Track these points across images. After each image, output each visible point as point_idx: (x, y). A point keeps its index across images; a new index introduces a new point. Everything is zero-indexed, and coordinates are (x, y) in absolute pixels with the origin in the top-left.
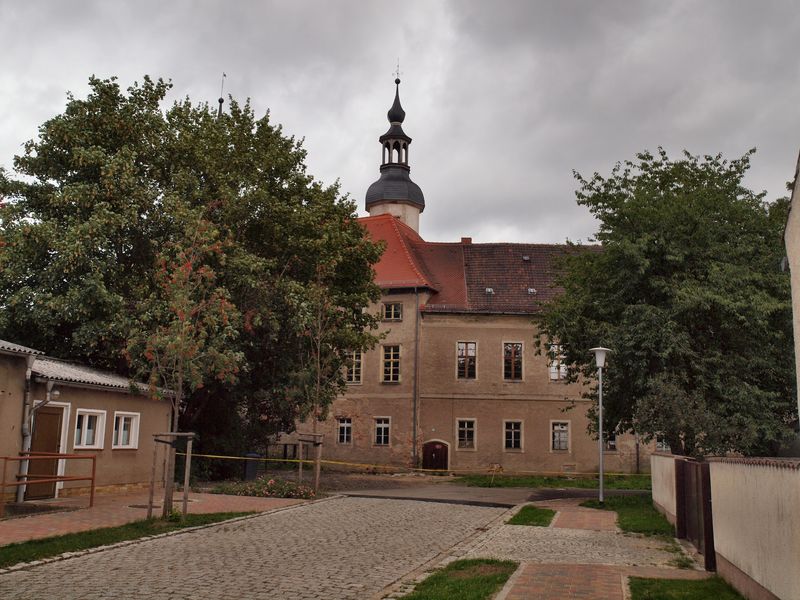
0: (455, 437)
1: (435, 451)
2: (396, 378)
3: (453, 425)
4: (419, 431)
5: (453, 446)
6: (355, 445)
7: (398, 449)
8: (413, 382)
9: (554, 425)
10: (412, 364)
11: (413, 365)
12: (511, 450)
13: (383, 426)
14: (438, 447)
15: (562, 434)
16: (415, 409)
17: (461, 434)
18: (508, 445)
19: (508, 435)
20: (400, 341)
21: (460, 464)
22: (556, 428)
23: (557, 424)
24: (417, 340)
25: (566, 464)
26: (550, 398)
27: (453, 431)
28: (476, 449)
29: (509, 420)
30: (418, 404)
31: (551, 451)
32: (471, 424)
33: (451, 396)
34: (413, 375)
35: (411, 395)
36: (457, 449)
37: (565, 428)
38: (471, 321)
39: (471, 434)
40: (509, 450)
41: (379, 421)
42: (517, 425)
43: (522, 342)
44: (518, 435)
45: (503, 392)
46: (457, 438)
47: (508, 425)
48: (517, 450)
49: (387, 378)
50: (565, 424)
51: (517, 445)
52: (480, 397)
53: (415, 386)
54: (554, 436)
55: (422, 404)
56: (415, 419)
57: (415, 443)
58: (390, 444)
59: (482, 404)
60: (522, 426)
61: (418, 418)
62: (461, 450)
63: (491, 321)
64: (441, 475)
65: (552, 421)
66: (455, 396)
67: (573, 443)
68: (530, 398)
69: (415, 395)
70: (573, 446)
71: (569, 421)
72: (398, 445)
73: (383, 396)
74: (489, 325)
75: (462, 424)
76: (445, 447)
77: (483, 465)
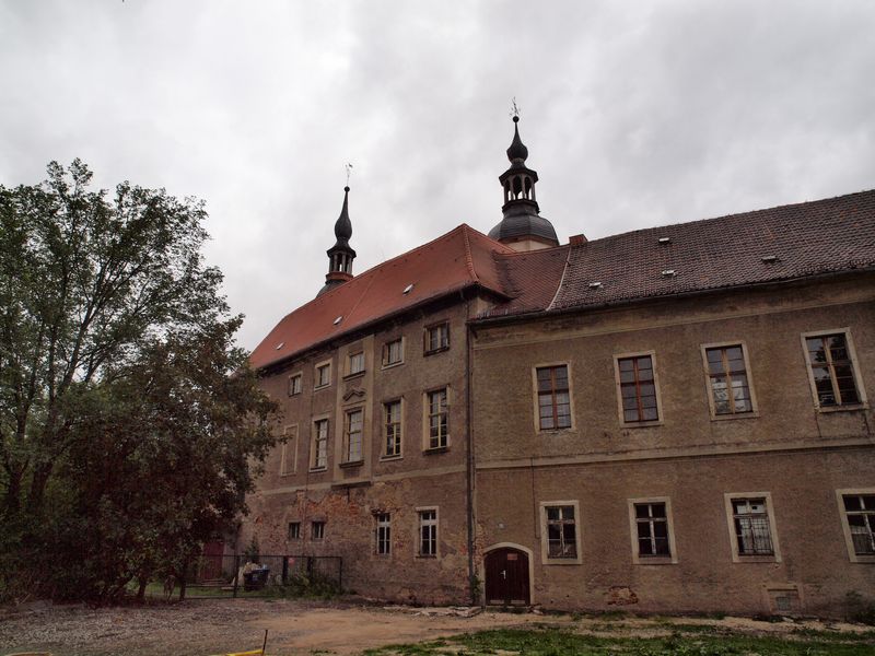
0: (539, 538)
1: (507, 565)
2: (444, 441)
3: (536, 514)
4: (478, 530)
5: (539, 555)
6: (394, 558)
7: (449, 563)
8: (465, 443)
9: (736, 503)
10: (463, 414)
11: (465, 417)
12: (653, 560)
13: (430, 522)
14: (511, 557)
15: (757, 523)
16: (469, 491)
17: (553, 532)
18: (645, 548)
19: (643, 529)
20: (448, 381)
21: (551, 589)
22: (742, 510)
23: (742, 502)
24: (469, 374)
25: (772, 585)
26: (719, 450)
27: (536, 527)
28: (580, 560)
29: (640, 500)
30: (474, 482)
31: (736, 558)
32: (569, 511)
33: (528, 463)
34: (465, 432)
35: (463, 467)
36: (545, 560)
37: (760, 510)
38: (554, 330)
39: (570, 530)
40: (645, 560)
41: (426, 515)
42: (659, 509)
43: (652, 352)
44: (662, 530)
45: (621, 447)
46: (545, 539)
47: (641, 510)
48: (664, 560)
49: (434, 443)
50: (761, 501)
51: (664, 550)
52: (579, 459)
53: (469, 451)
54: (738, 528)
55: (480, 480)
56: (470, 509)
57: (471, 550)
58: (438, 554)
59: (586, 472)
60: (668, 509)
61: (474, 506)
62: (552, 561)
63: (590, 324)
64: (518, 611)
65: (728, 496)
66: (537, 463)
67: (782, 539)
68: (676, 453)
69: (469, 465)
70: (784, 547)
71: (767, 494)
72: (450, 556)
73: (427, 473)
74: (587, 332)
75: (552, 512)
76: (523, 557)
77: (598, 592)
